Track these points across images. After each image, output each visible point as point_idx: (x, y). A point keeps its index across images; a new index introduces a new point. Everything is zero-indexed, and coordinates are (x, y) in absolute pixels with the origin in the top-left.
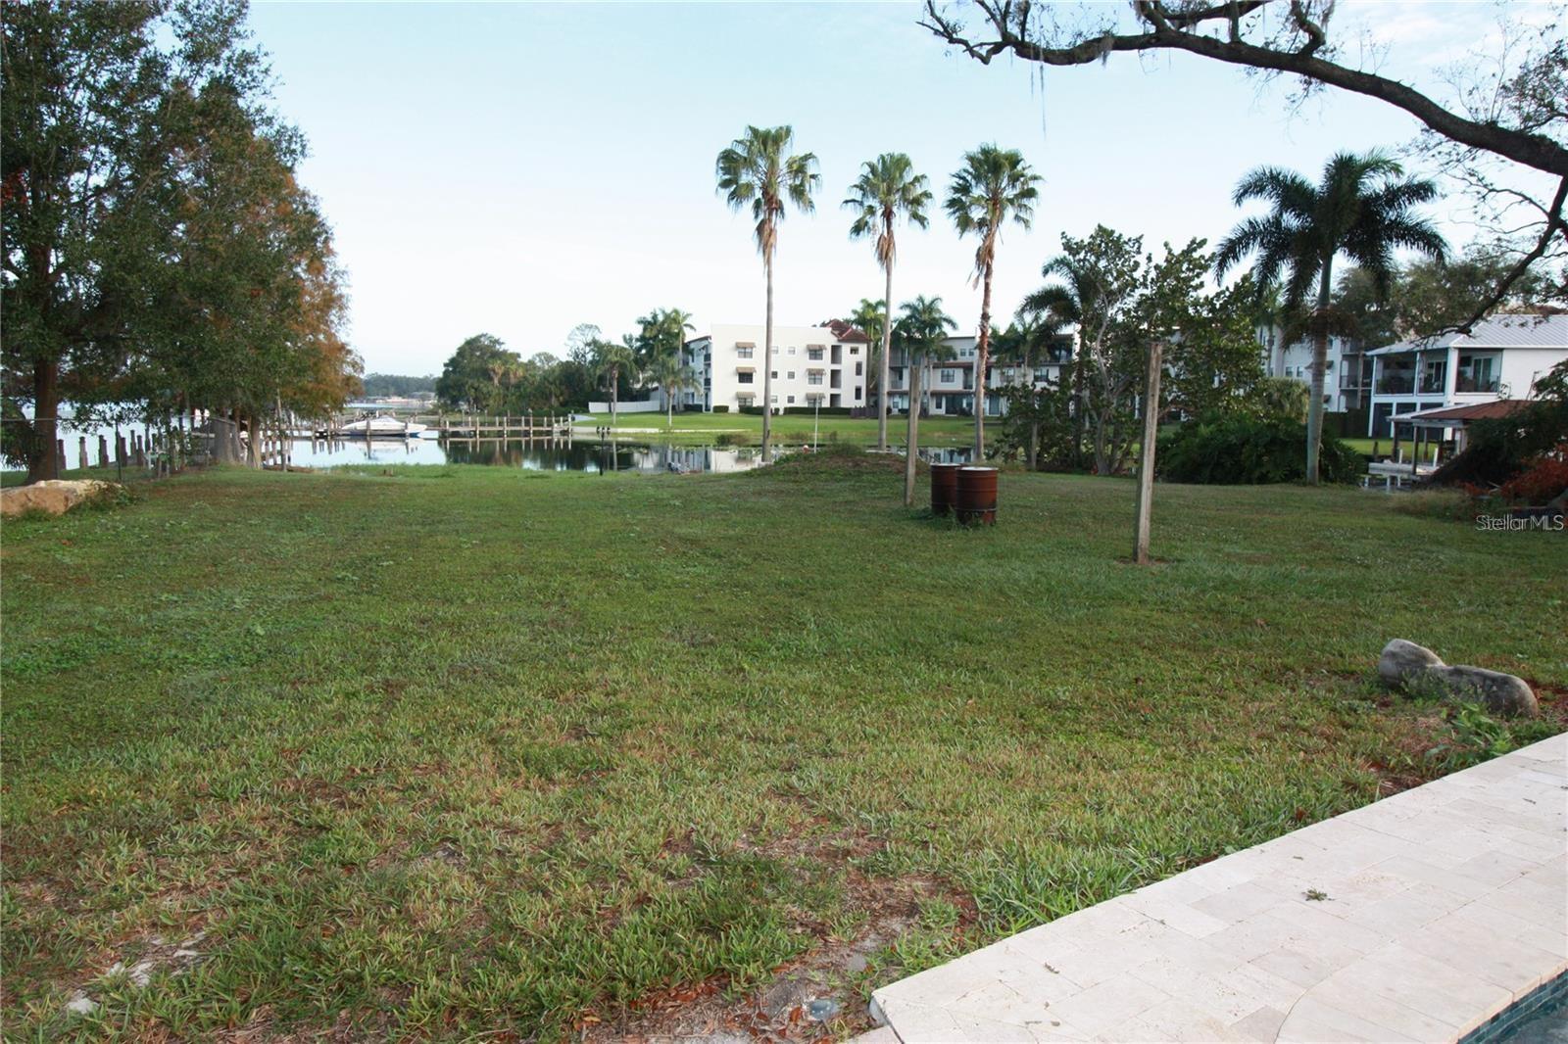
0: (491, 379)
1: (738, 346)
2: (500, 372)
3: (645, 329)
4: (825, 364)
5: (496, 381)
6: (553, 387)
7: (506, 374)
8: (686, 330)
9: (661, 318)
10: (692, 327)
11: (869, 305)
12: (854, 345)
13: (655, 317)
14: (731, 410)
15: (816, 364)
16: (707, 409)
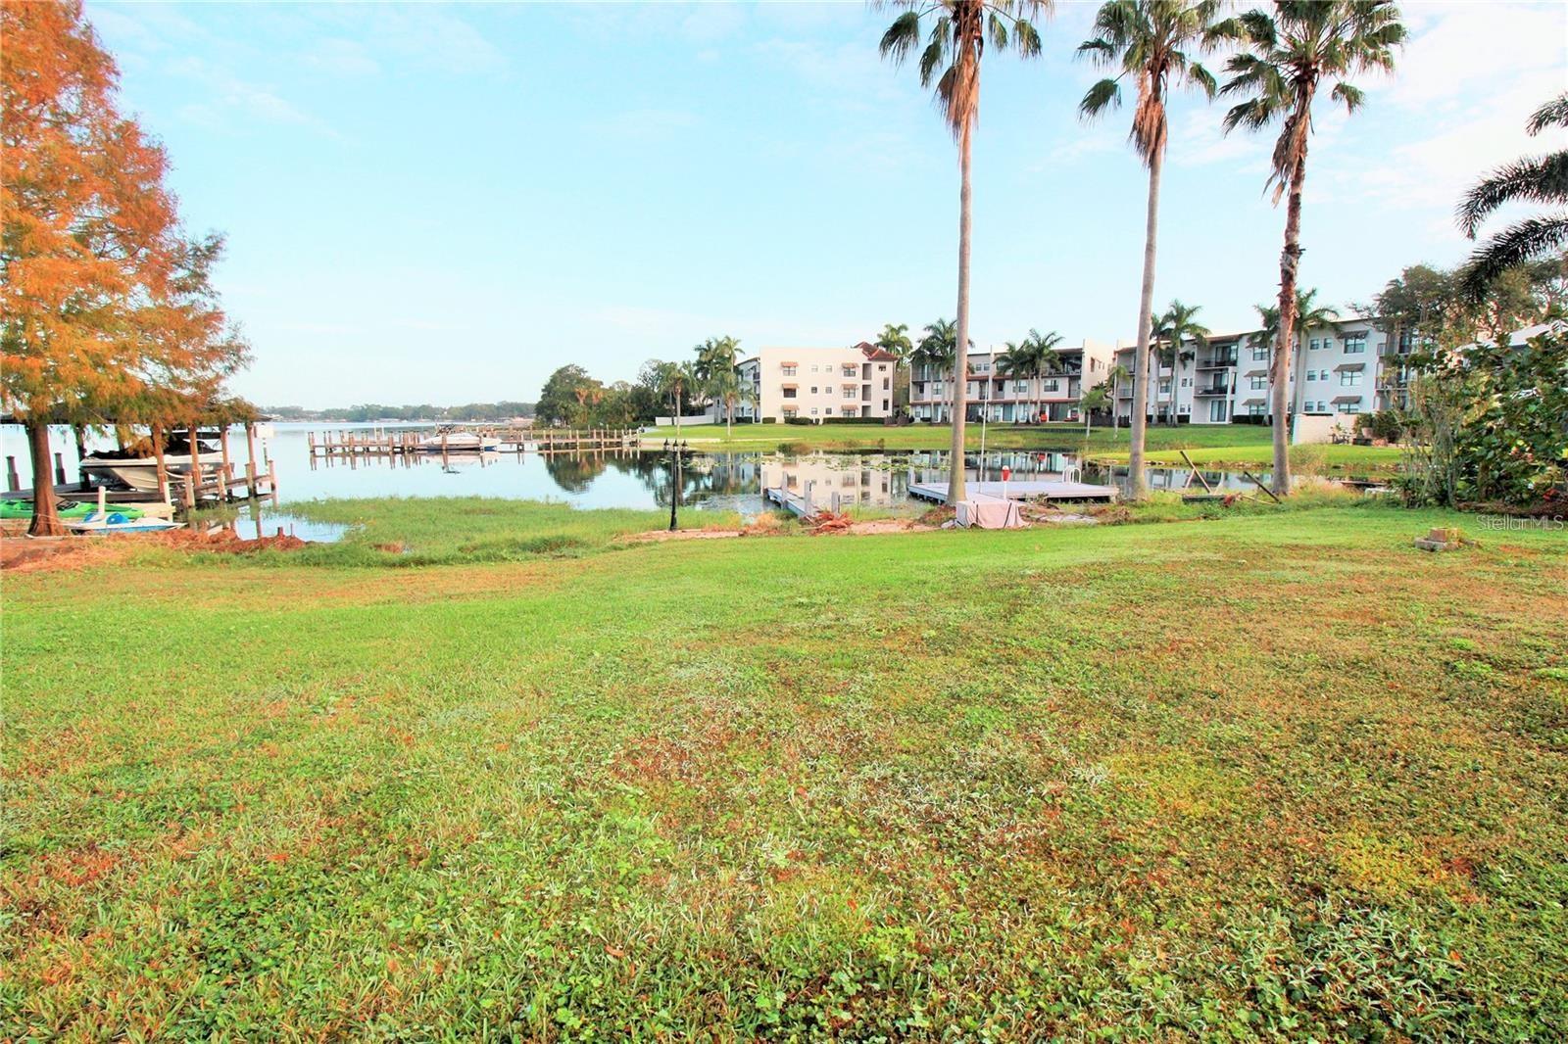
0: (578, 400)
1: (784, 366)
2: (585, 394)
3: (701, 355)
4: (858, 380)
5: (581, 402)
6: (626, 405)
7: (589, 396)
8: (737, 353)
9: (714, 345)
10: (741, 351)
11: (893, 330)
12: (883, 363)
13: (709, 345)
14: (777, 421)
15: (849, 380)
16: (757, 421)
